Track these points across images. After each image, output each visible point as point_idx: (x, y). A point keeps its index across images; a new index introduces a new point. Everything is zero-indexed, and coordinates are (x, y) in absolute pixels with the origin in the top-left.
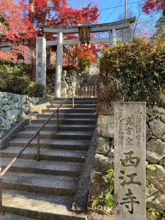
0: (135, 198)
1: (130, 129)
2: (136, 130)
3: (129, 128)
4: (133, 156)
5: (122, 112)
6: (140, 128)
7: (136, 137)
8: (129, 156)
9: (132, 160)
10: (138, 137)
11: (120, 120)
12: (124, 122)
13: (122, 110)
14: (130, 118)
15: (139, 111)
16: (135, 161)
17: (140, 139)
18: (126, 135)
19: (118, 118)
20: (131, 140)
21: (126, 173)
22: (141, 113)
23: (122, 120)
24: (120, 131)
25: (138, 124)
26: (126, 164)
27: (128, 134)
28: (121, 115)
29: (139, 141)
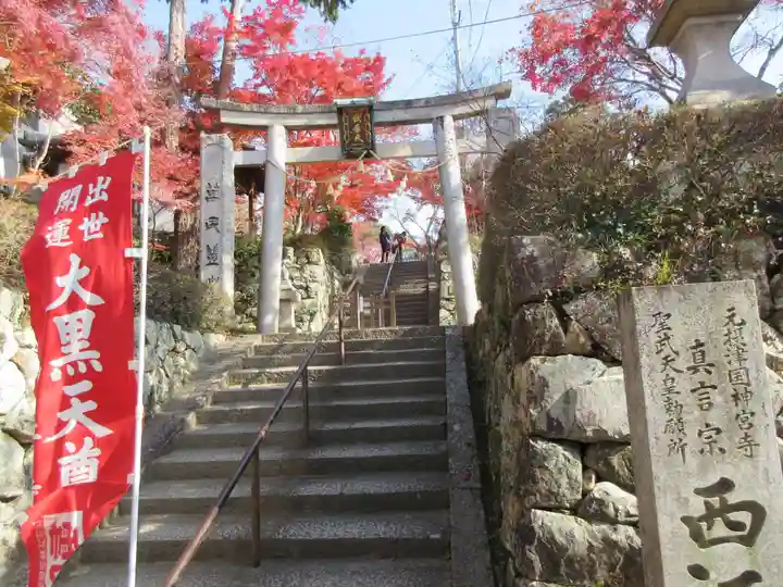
1: (709, 390)
2: (733, 392)
3: (702, 383)
4: (733, 498)
5: (669, 323)
6: (748, 384)
7: (738, 415)
8: (715, 501)
9: (734, 516)
10: (744, 421)
11: (663, 355)
12: (682, 363)
13: (669, 316)
14: (702, 345)
15: (733, 315)
16: (745, 517)
17: (751, 425)
18: (692, 416)
19: (654, 350)
20: (718, 431)
21: (713, 575)
22: (743, 323)
23: (674, 356)
24: (669, 399)
25: (736, 365)
26: (707, 536)
27: (701, 407)
28: (665, 334)
29: (750, 432)
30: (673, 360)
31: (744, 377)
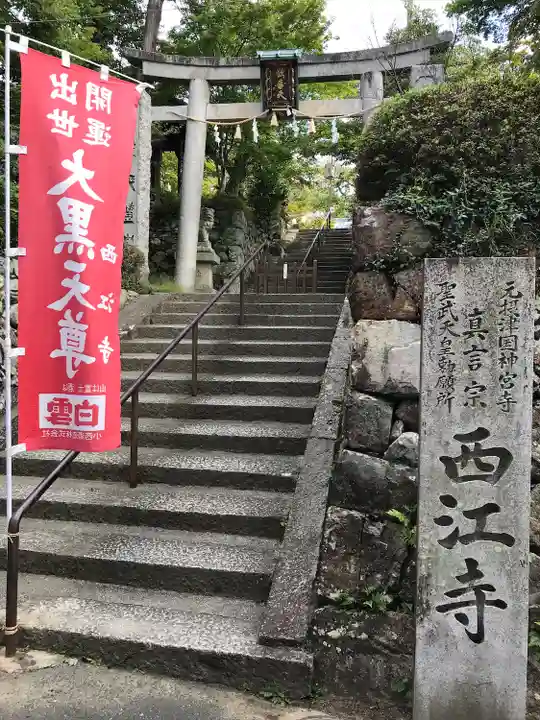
0: (491, 588)
1: (480, 353)
2: (501, 356)
3: (474, 347)
4: (486, 444)
5: (453, 292)
6: (515, 349)
7: (501, 377)
8: (471, 445)
9: (484, 459)
10: (506, 381)
11: (444, 320)
12: (459, 328)
13: (454, 286)
14: (480, 313)
15: (512, 288)
16: (494, 460)
17: (512, 385)
18: (462, 373)
19: (436, 315)
20: (483, 388)
21: (459, 505)
22: (520, 295)
23: (452, 321)
24: (444, 358)
25: (507, 332)
26: (462, 473)
27: (471, 367)
28: (448, 302)
29: (509, 391)
30: (452, 325)
31: (513, 344)
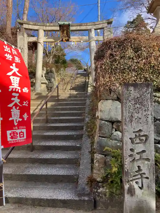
0: (144, 174)
1: (139, 109)
2: (145, 110)
3: (137, 107)
4: (142, 134)
5: (131, 92)
6: (148, 108)
7: (145, 115)
8: (138, 134)
9: (141, 138)
10: (146, 116)
11: (129, 100)
12: (133, 102)
14: (139, 98)
15: (147, 91)
16: (144, 138)
17: (148, 117)
20: (140, 118)
21: (135, 151)
22: (149, 93)
23: (131, 100)
24: (129, 111)
25: (146, 103)
26: (135, 142)
27: (137, 113)
28: (130, 95)
29: (147, 119)
30: (131, 101)
31: (148, 106)
